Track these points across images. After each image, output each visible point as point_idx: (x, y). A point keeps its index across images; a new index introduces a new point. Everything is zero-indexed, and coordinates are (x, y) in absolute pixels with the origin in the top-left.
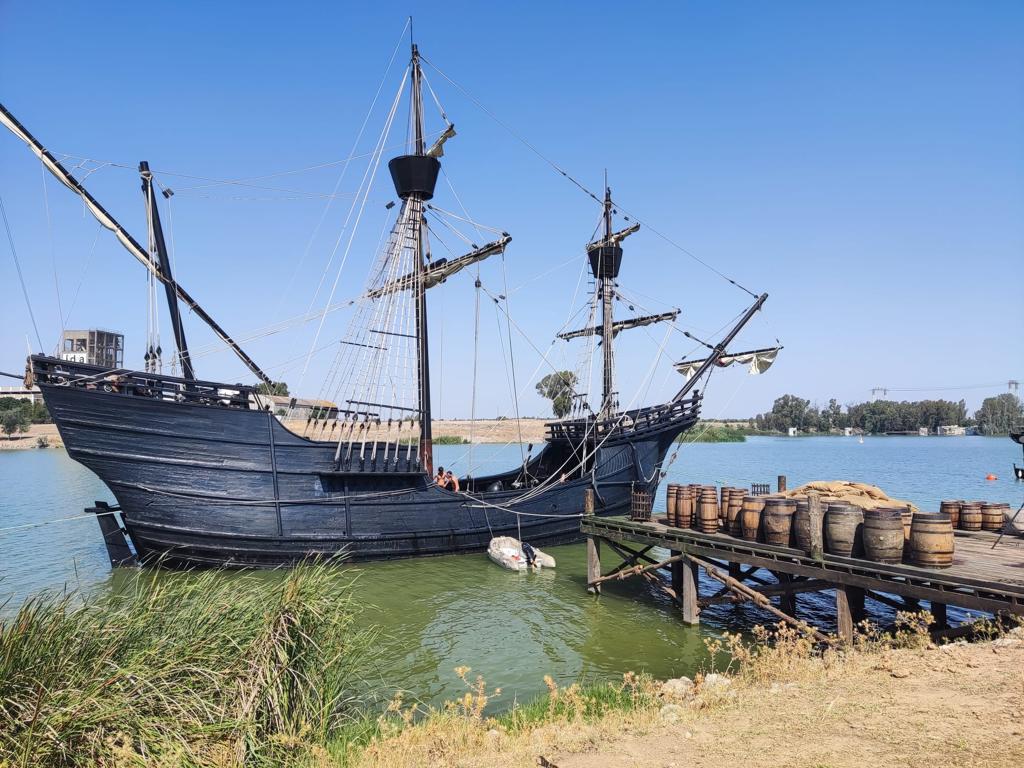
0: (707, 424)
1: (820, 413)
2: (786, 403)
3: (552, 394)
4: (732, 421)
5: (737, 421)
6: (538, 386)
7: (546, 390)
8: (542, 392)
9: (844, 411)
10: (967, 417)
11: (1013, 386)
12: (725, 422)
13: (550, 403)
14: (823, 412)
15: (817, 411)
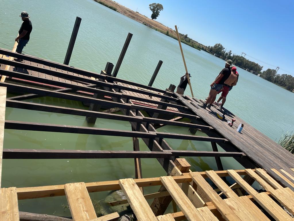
0: (194, 42)
1: (225, 53)
2: (219, 46)
3: (153, 10)
4: (201, 45)
5: (203, 45)
6: (150, 5)
7: (152, 8)
8: (150, 8)
9: (232, 55)
10: (261, 71)
11: (278, 68)
12: (200, 44)
13: (152, 13)
14: (227, 53)
15: (225, 52)
